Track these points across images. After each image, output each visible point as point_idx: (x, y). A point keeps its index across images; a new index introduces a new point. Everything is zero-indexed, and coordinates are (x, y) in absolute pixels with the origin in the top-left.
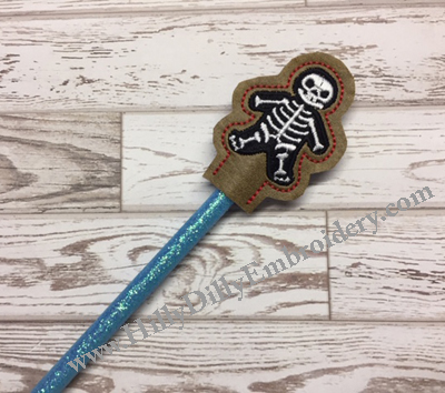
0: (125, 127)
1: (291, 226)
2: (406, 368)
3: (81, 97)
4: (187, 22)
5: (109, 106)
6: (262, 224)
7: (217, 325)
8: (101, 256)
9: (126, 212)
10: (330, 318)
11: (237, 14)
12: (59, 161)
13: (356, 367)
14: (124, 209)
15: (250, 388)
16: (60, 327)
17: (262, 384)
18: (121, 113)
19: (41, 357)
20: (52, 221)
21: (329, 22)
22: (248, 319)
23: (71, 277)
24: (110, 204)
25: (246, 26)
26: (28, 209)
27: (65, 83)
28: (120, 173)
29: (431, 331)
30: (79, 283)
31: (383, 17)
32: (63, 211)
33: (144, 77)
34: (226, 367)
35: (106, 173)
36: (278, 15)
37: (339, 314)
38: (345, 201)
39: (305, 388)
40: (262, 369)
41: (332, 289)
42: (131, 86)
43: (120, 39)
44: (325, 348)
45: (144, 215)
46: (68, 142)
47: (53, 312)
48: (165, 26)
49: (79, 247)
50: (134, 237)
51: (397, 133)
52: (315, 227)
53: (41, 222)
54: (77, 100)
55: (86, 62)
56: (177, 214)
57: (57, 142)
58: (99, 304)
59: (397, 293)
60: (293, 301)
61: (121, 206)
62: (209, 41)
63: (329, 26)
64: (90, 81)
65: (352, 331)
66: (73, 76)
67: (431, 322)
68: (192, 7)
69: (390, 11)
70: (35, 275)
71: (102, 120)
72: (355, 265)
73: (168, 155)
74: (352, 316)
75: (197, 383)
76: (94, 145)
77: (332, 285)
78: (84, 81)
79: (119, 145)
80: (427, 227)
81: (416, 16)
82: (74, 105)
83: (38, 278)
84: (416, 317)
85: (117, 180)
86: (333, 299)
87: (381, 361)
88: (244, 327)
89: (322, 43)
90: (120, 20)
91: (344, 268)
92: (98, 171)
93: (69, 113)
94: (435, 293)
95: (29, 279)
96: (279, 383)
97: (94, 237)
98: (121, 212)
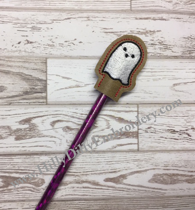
0: (48, 65)
1: (123, 111)
2: (168, 170)
3: (27, 50)
4: (77, 16)
5: (41, 55)
6: (110, 110)
7: (90, 155)
8: (38, 125)
9: (49, 104)
10: (138, 150)
11: (100, 13)
12: (17, 80)
13: (148, 170)
14: (48, 103)
15: (104, 180)
16: (19, 157)
17: (109, 179)
18: (46, 58)
19: (11, 171)
20: (14, 109)
21: (141, 19)
22: (104, 152)
23: (24, 134)
24: (42, 101)
25: (104, 19)
26: (3, 103)
27: (19, 43)
28: (46, 86)
29: (178, 154)
30: (28, 137)
31: (164, 17)
32: (19, 104)
33: (57, 42)
34: (94, 172)
35: (39, 86)
36: (119, 14)
37: (142, 148)
38: (146, 100)
39: (127, 179)
40: (110, 172)
41: (140, 138)
42: (51, 46)
43: (45, 23)
44: (136, 163)
45: (57, 106)
46: (21, 71)
47: (16, 150)
48: (67, 17)
49: (27, 121)
50: (53, 116)
51: (168, 70)
52: (133, 111)
53: (9, 109)
54: (25, 51)
55: (29, 33)
56: (72, 106)
57: (15, 71)
58: (37, 146)
59: (165, 139)
60: (123, 143)
61: (47, 102)
62: (87, 25)
63: (141, 20)
64: (31, 43)
65: (147, 156)
66: (23, 40)
67: (178, 151)
68: (79, 9)
69: (167, 15)
70: (7, 134)
71: (38, 61)
72: (149, 128)
73: (68, 78)
74: (147, 149)
75: (82, 179)
76: (34, 73)
77: (140, 136)
78: (29, 42)
79: (45, 73)
80: (179, 111)
81: (178, 18)
82: (24, 54)
83: (8, 135)
84: (173, 149)
85: (45, 89)
86: (139, 142)
87: (158, 167)
88: (102, 155)
89: (138, 29)
90: (45, 13)
91: (145, 129)
92: (36, 86)
93: (22, 57)
94: (180, 139)
95: (4, 135)
96: (117, 178)
97: (35, 116)
98: (47, 104)
